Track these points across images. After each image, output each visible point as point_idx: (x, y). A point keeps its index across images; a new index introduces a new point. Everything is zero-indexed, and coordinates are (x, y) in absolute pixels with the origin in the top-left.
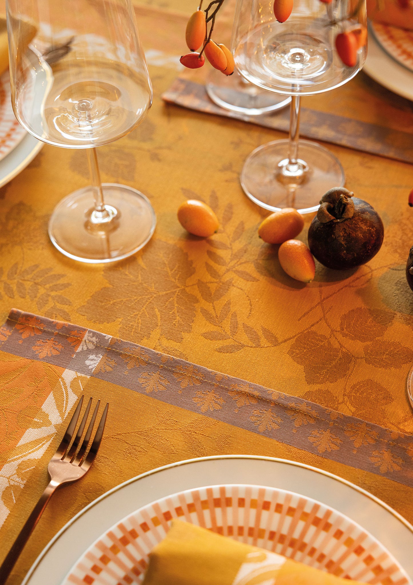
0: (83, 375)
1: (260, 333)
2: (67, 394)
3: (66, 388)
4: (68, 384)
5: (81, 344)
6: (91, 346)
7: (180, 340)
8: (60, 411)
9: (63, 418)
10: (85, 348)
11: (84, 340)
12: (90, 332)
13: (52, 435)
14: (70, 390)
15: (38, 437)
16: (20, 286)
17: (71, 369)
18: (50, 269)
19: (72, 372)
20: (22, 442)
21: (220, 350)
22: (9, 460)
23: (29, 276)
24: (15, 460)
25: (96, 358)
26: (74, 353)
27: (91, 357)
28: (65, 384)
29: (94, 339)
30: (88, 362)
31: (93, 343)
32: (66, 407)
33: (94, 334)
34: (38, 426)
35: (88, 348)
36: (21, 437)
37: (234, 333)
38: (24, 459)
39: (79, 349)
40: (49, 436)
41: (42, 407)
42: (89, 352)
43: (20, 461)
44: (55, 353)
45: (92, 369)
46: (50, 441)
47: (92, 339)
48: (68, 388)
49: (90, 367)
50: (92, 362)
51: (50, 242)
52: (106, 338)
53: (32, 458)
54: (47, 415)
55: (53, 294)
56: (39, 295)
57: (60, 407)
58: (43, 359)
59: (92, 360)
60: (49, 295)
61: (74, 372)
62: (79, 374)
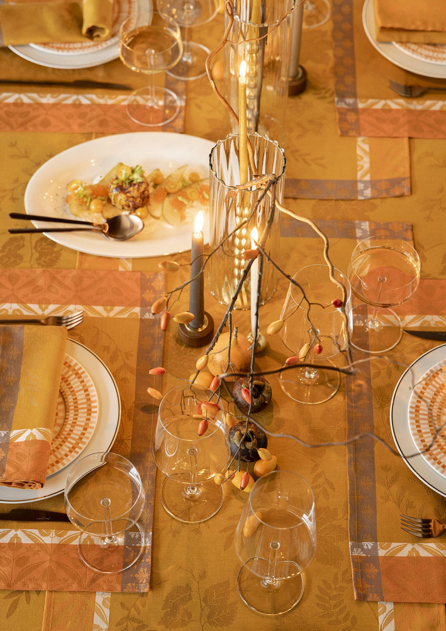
0: (379, 546)
1: (314, 474)
2: (393, 549)
3: (390, 551)
4: (387, 550)
5: (361, 555)
6: (359, 550)
7: (335, 510)
8: (404, 547)
9: (407, 544)
10: (362, 552)
11: (358, 555)
12: (352, 553)
13: (419, 545)
14: (390, 548)
15: (423, 550)
16: (335, 606)
17: (377, 553)
18: (317, 596)
19: (379, 552)
20: (430, 555)
21: (334, 489)
22: (442, 556)
23: (327, 605)
24: (441, 553)
25: (365, 545)
26: (367, 557)
27: (365, 547)
28: (388, 552)
29: (355, 550)
30: (370, 547)
31: (357, 550)
32: (401, 545)
33: (352, 551)
34: (417, 552)
35: (361, 551)
36: (427, 557)
37: (319, 486)
38: (438, 549)
39: (364, 555)
40: (420, 545)
41: (406, 556)
42: (363, 550)
43: (440, 551)
44: (372, 565)
45: (373, 544)
46: (422, 544)
47: (356, 551)
48: (389, 550)
49: (372, 545)
50: (369, 545)
51: (296, 606)
52: (352, 544)
53: (436, 546)
54: (409, 552)
55: (333, 586)
56: (338, 593)
57: (401, 549)
58: (379, 569)
59: (367, 546)
60: (335, 588)
61: (379, 551)
62: (379, 548)
